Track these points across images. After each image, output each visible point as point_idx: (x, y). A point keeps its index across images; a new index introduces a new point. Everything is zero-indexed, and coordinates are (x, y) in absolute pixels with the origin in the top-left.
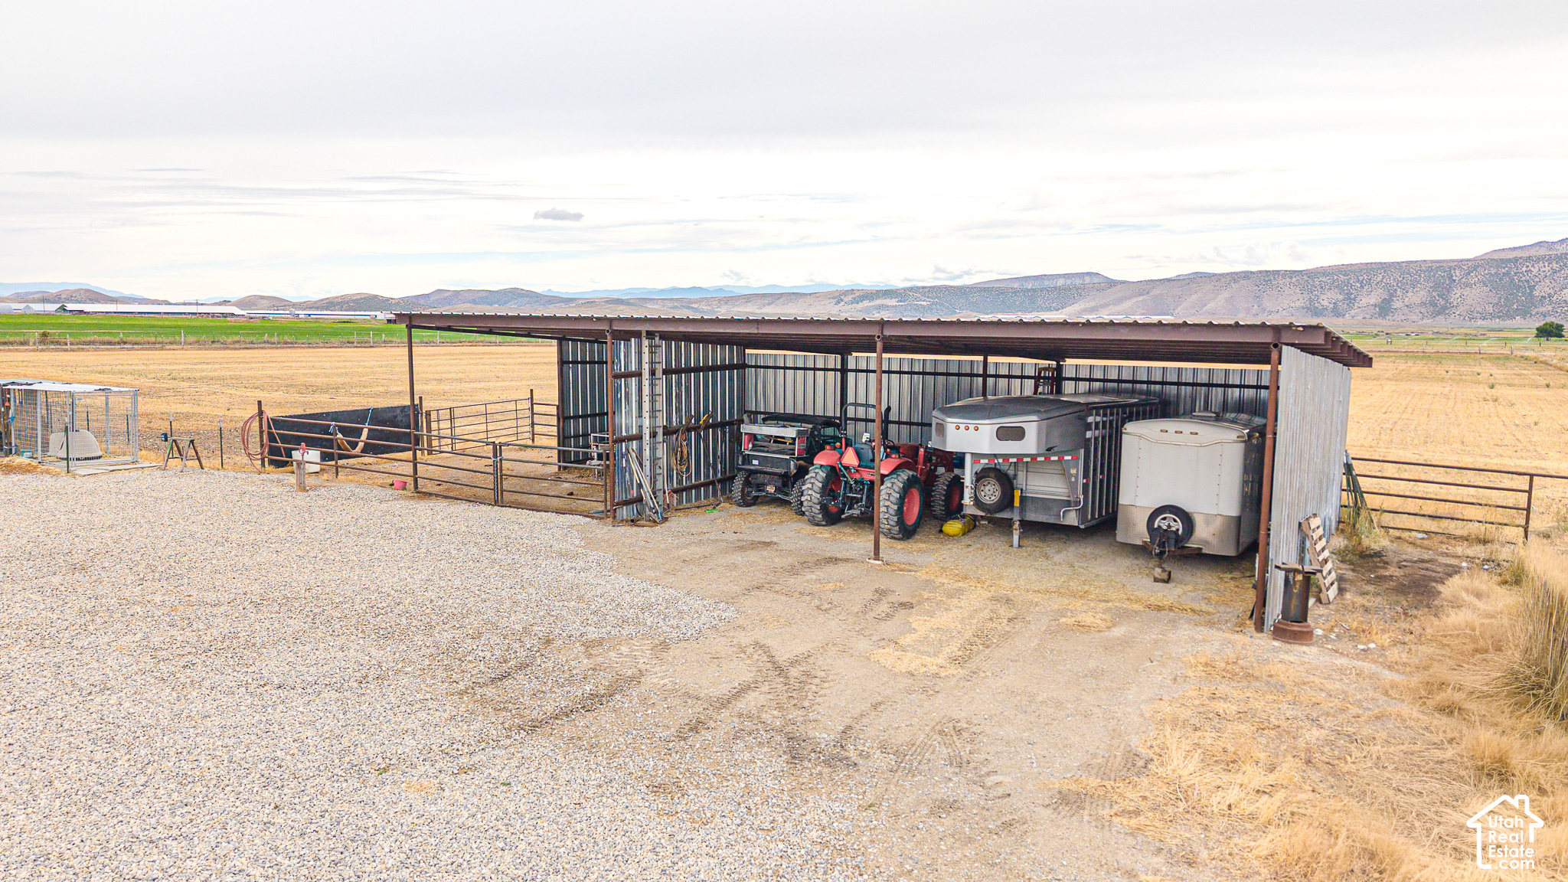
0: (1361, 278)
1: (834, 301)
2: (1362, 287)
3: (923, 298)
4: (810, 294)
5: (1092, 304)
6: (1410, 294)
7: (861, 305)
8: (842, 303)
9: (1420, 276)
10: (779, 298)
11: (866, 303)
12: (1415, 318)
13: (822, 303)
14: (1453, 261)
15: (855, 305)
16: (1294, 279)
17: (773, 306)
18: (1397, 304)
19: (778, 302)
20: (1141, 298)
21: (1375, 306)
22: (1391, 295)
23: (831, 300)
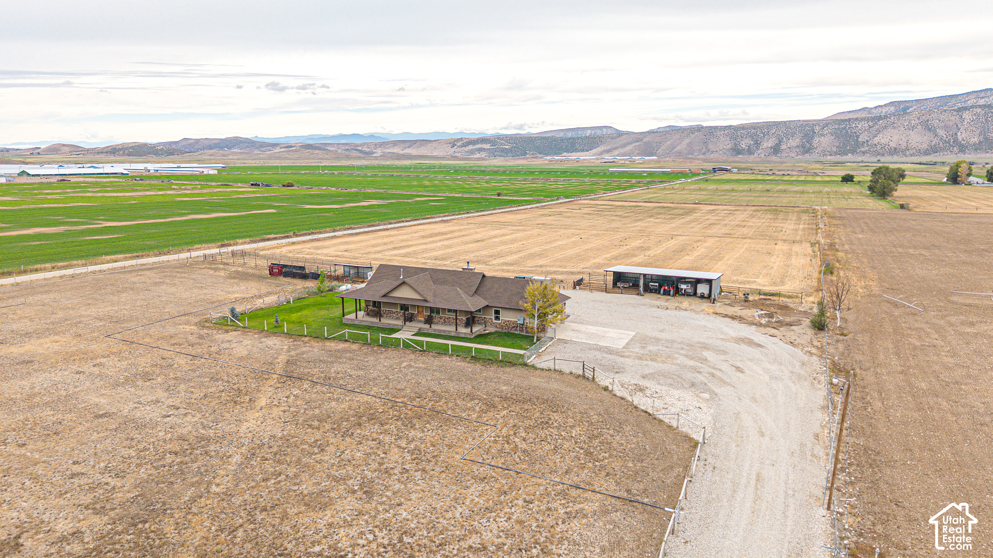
0: (763, 131)
1: (450, 145)
2: (764, 136)
3: (506, 144)
4: (435, 141)
5: (608, 147)
6: (790, 141)
7: (467, 149)
8: (456, 147)
9: (796, 130)
10: (414, 143)
11: (471, 147)
12: (793, 155)
13: (443, 147)
14: (815, 121)
15: (464, 148)
16: (726, 132)
17: (411, 148)
18: (783, 147)
19: (414, 146)
20: (638, 144)
21: (771, 148)
22: (780, 141)
23: (449, 145)
